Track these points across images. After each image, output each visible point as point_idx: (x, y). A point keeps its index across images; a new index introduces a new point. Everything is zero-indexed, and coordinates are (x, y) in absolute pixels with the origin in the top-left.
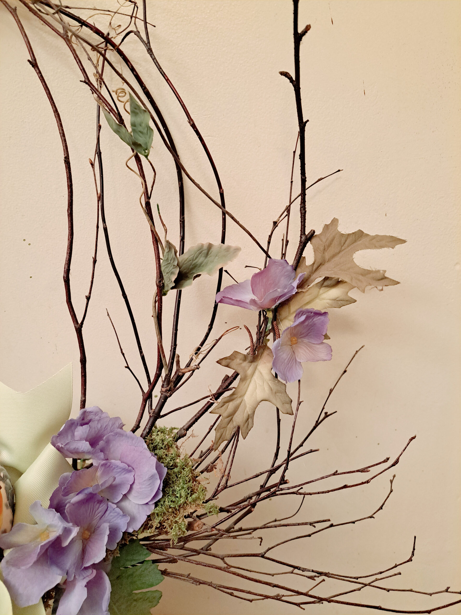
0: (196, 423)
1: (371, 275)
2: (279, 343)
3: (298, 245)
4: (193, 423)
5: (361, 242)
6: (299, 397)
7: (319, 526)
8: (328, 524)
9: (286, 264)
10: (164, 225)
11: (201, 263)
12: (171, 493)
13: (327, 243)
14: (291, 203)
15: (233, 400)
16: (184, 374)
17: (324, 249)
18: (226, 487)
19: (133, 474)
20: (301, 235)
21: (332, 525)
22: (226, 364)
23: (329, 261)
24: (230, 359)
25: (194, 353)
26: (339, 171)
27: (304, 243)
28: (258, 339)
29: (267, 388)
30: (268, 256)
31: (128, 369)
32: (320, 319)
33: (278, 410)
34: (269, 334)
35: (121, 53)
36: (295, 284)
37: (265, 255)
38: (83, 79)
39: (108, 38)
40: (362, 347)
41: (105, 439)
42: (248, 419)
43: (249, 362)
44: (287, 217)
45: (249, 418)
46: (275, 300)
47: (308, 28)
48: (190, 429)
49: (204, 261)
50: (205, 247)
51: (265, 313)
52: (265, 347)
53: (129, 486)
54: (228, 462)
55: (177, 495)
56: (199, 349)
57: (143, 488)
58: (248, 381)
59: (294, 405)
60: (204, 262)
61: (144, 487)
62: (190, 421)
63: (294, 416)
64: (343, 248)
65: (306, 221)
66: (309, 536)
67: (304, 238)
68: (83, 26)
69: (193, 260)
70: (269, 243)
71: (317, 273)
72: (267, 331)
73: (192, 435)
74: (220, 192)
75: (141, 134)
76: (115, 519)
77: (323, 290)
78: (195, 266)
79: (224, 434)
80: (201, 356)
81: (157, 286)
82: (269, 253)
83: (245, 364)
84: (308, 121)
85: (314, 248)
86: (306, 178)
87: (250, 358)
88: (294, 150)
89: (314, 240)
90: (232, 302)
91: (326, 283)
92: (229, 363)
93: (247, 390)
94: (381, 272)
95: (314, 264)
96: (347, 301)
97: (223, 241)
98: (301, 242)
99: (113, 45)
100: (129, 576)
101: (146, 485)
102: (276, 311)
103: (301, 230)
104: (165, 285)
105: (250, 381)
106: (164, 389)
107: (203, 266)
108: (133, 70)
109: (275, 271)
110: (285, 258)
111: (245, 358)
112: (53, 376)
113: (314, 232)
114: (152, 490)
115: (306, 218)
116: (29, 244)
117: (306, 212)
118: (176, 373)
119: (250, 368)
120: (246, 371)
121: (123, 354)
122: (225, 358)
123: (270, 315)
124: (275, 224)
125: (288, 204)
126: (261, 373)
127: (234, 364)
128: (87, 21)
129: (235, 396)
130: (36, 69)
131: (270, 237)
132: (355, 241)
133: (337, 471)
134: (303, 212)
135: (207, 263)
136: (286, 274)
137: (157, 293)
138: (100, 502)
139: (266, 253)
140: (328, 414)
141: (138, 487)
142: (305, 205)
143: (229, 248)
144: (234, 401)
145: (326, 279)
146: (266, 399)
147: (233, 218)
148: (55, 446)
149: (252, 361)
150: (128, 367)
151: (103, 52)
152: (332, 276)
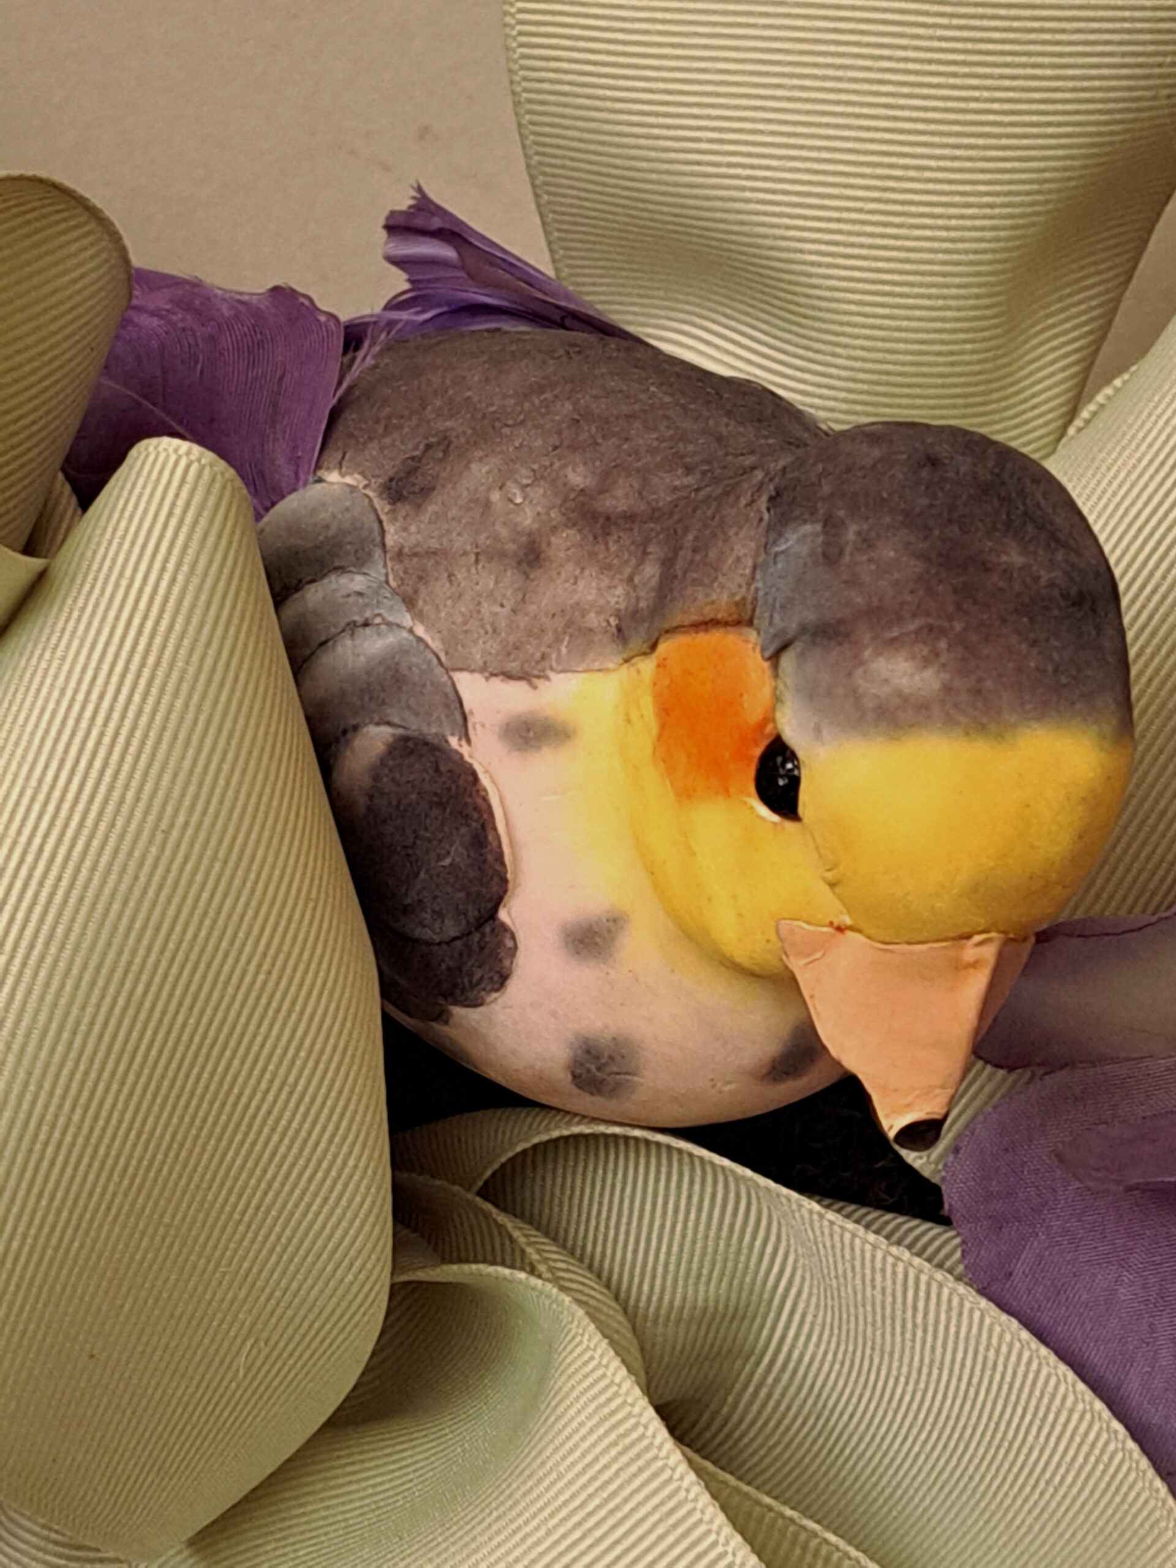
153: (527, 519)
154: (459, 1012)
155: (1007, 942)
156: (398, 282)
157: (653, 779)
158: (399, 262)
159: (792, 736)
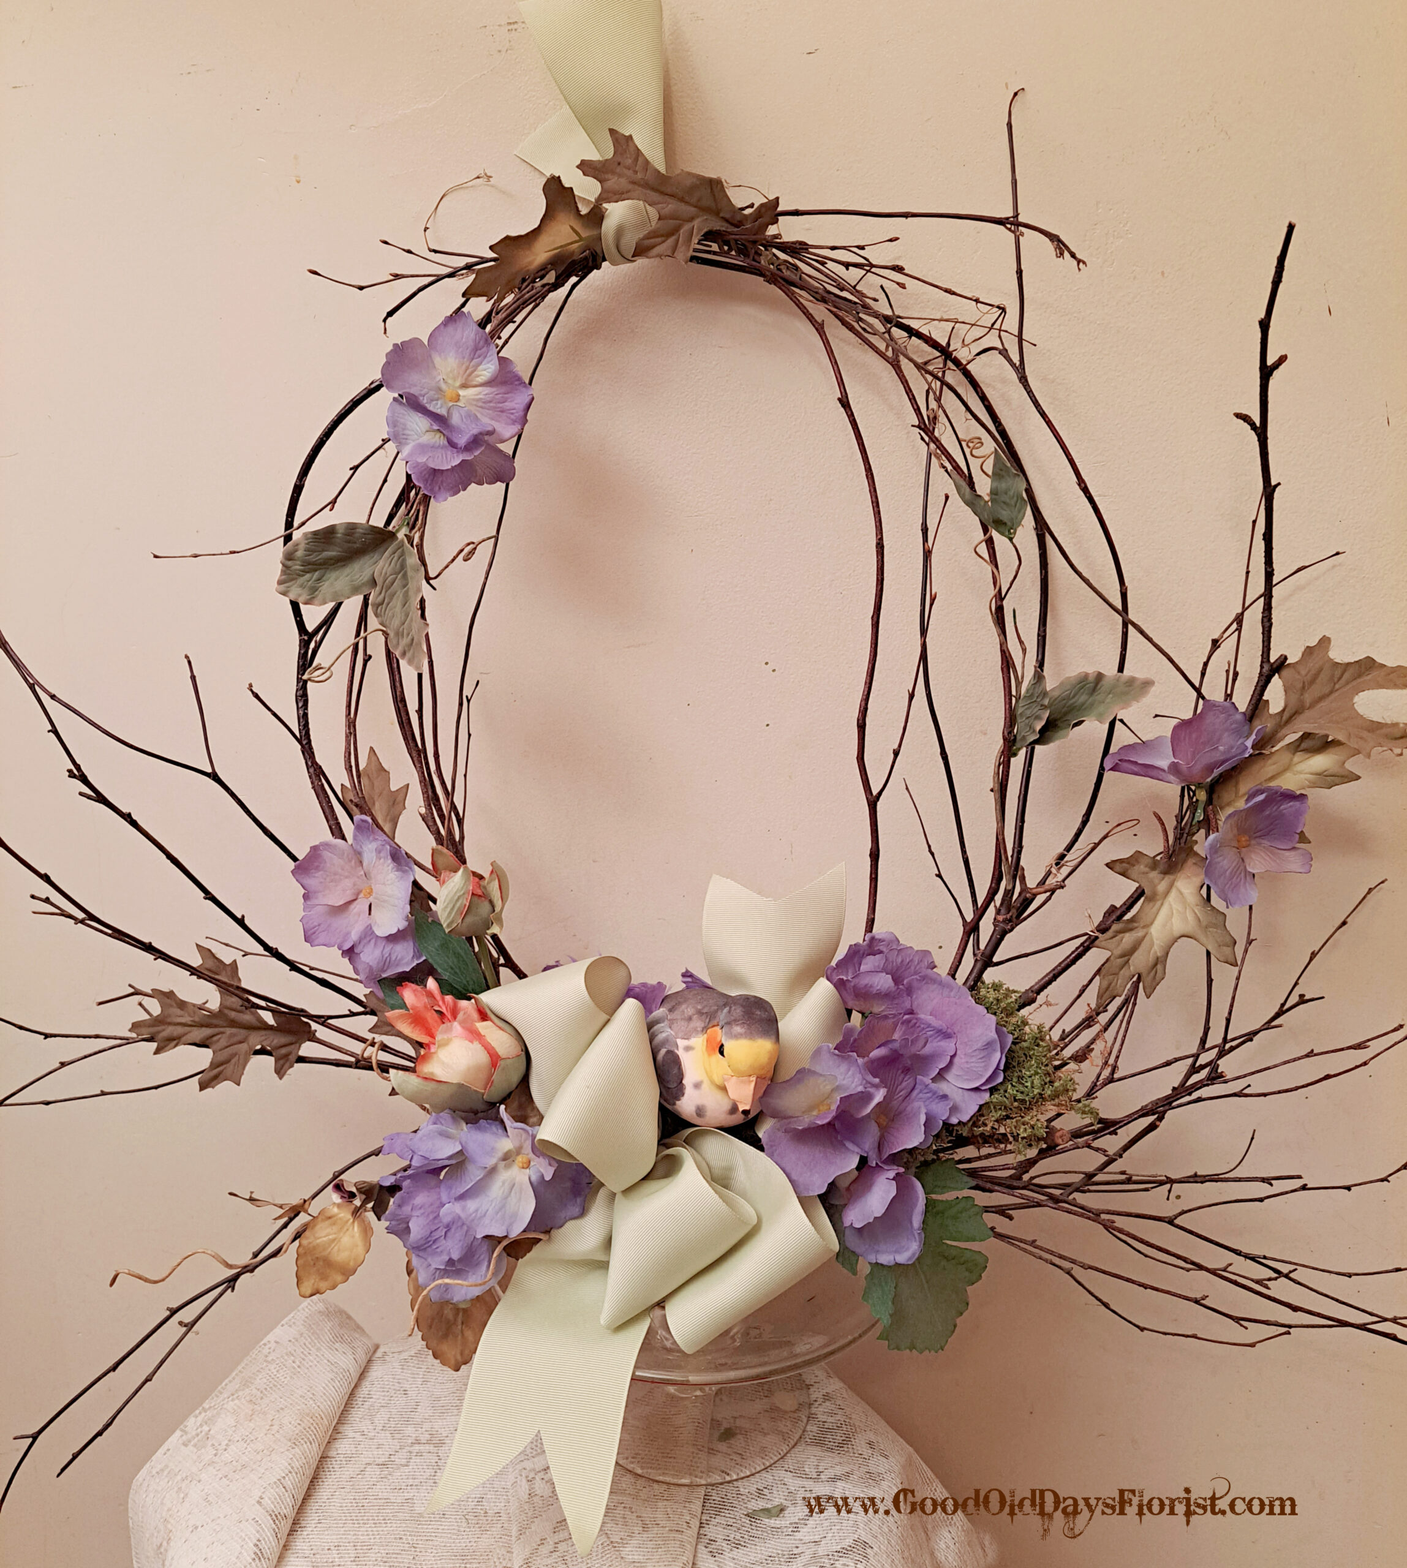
0: (1054, 983)
1: (1384, 731)
2: (1216, 840)
3: (1256, 680)
4: (1049, 983)
5: (1370, 677)
6: (1249, 934)
7: (1279, 1186)
8: (1297, 1183)
9: (1232, 711)
10: (1021, 642)
11: (1083, 704)
12: (1015, 1080)
13: (1309, 678)
14: (1244, 609)
15: (1131, 930)
16: (1035, 896)
17: (1303, 688)
18: (1111, 1080)
19: (953, 1041)
20: (1262, 662)
21: (1304, 1188)
22: (1121, 870)
23: (1311, 706)
24: (1128, 863)
25: (1054, 863)
26: (1338, 554)
27: (1267, 676)
28: (1177, 839)
29: (1190, 917)
30: (1200, 695)
31: (940, 880)
32: (1291, 806)
33: (1208, 954)
34: (1198, 831)
35: (967, 374)
36: (1249, 743)
37: (1195, 694)
38: (917, 423)
39: (948, 351)
40: (1382, 882)
41: (906, 984)
42: (1156, 965)
43: (1161, 873)
44: (1237, 633)
45: (1159, 962)
46: (1210, 768)
47: (1282, 359)
48: (1042, 994)
49: (1087, 701)
50: (1091, 678)
51: (1191, 794)
52: (1190, 852)
53: (948, 1058)
54: (1115, 1039)
55: (1026, 1084)
56: (1062, 857)
57: (972, 1063)
58: (1159, 903)
59: (1239, 950)
60: (1088, 703)
61: (974, 1059)
62: (1043, 979)
63: (1237, 969)
64: (1337, 686)
65: (1272, 639)
66: (1261, 1200)
67: (1266, 667)
68: (913, 338)
69: (1068, 698)
70: (1203, 674)
71: (1289, 726)
72: (1194, 823)
73: (1048, 1004)
74: (1121, 591)
75: (1005, 507)
77: (1298, 757)
78: (1073, 709)
79: (1113, 984)
80: (1065, 871)
81: (1004, 739)
82: (1203, 691)
83: (1154, 875)
84: (1279, 484)
85: (1284, 685)
86: (1273, 570)
87: (1162, 867)
88: (1254, 518)
89: (1285, 672)
90: (1135, 769)
91: (1304, 745)
92: (1127, 870)
93: (1156, 917)
94: (1401, 725)
95: (1283, 710)
96: (1342, 776)
97: (1121, 669)
98: (1261, 674)
99: (957, 362)
100: (937, 1213)
101: (978, 1058)
102: (1212, 789)
103: (1262, 655)
104: (1018, 738)
105: (1162, 904)
106: (1000, 918)
107: (1085, 709)
108: (983, 398)
109: (1214, 721)
110: (1231, 699)
111: (1154, 864)
112: (818, 880)
113: (1286, 658)
114: (986, 1068)
115: (1272, 635)
116: (774, 671)
117: (1271, 624)
118: (1020, 894)
119: (1163, 882)
120: (1155, 886)
121: (932, 854)
122: (1121, 861)
123: (1202, 796)
124: (1216, 644)
125: (1240, 611)
126: (1181, 893)
127: (1134, 871)
128: (920, 330)
129: (1135, 925)
130: (848, 410)
131: (1206, 664)
132: (1360, 676)
133: (1312, 1051)
134: (1267, 624)
135: (1092, 705)
136: (1234, 726)
137: (1003, 752)
138: (907, 1070)
139: (1198, 691)
140: (1307, 997)
141: (963, 1061)
142: (1270, 614)
143: (1131, 681)
144: (1133, 932)
145: (1306, 736)
146: (1191, 934)
147: (1142, 632)
148: (831, 982)
149: (1166, 873)
150: (939, 876)
151: (940, 374)
152: (1316, 732)
153: (690, 1014)
154: (677, 1102)
155: (757, 1078)
156: (684, 985)
157: (706, 1055)
158: (684, 982)
159: (723, 1042)
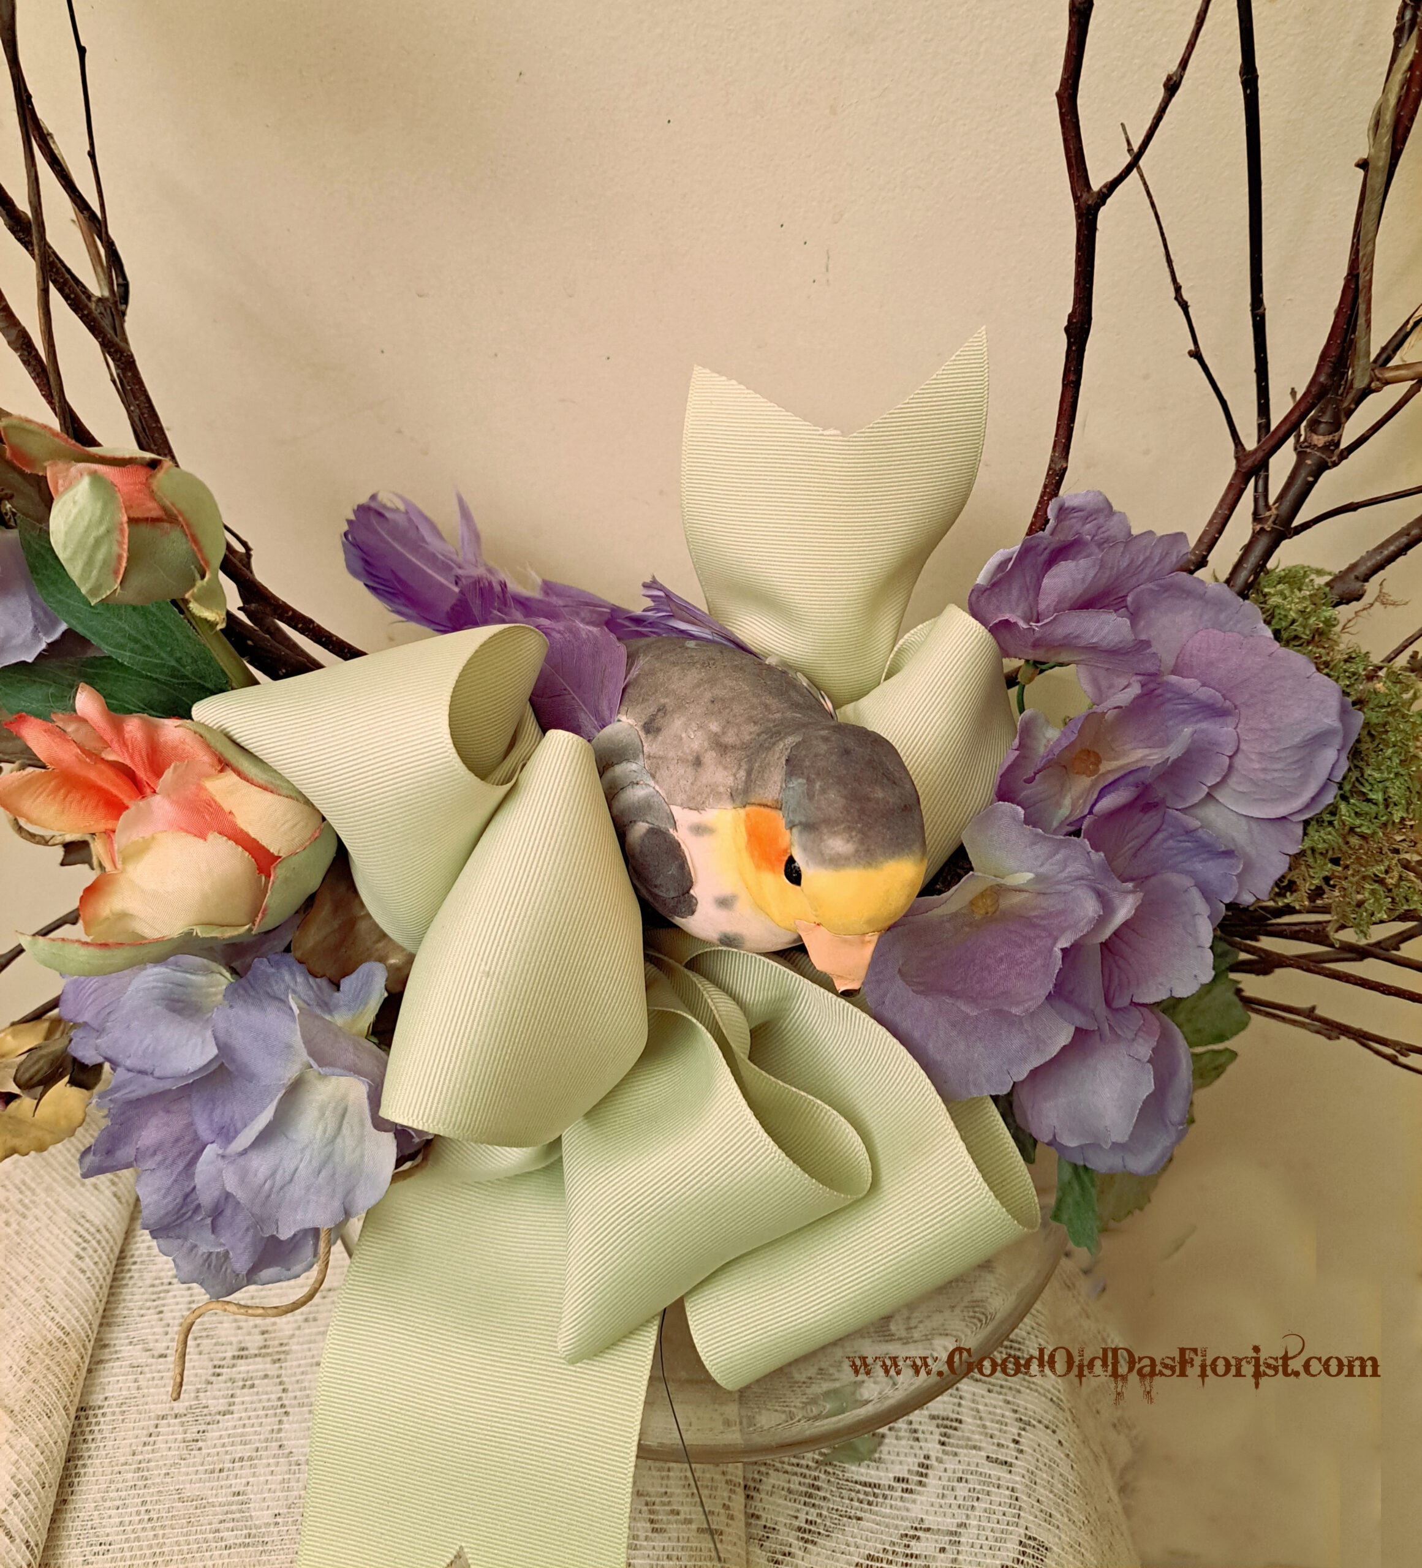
4: (1392, 558)
19: (1233, 721)
31: (1195, 362)
41: (1132, 603)
53: (1224, 761)
57: (1276, 771)
61: (1275, 766)
62: (1377, 550)
73: (1381, 599)
76: (1180, 858)
101: (1289, 760)
106: (1319, 440)
112: (934, 376)
114: (1303, 781)
121: (1185, 306)
141: (1254, 765)
150: (1196, 354)
153: (696, 746)
154: (677, 918)
